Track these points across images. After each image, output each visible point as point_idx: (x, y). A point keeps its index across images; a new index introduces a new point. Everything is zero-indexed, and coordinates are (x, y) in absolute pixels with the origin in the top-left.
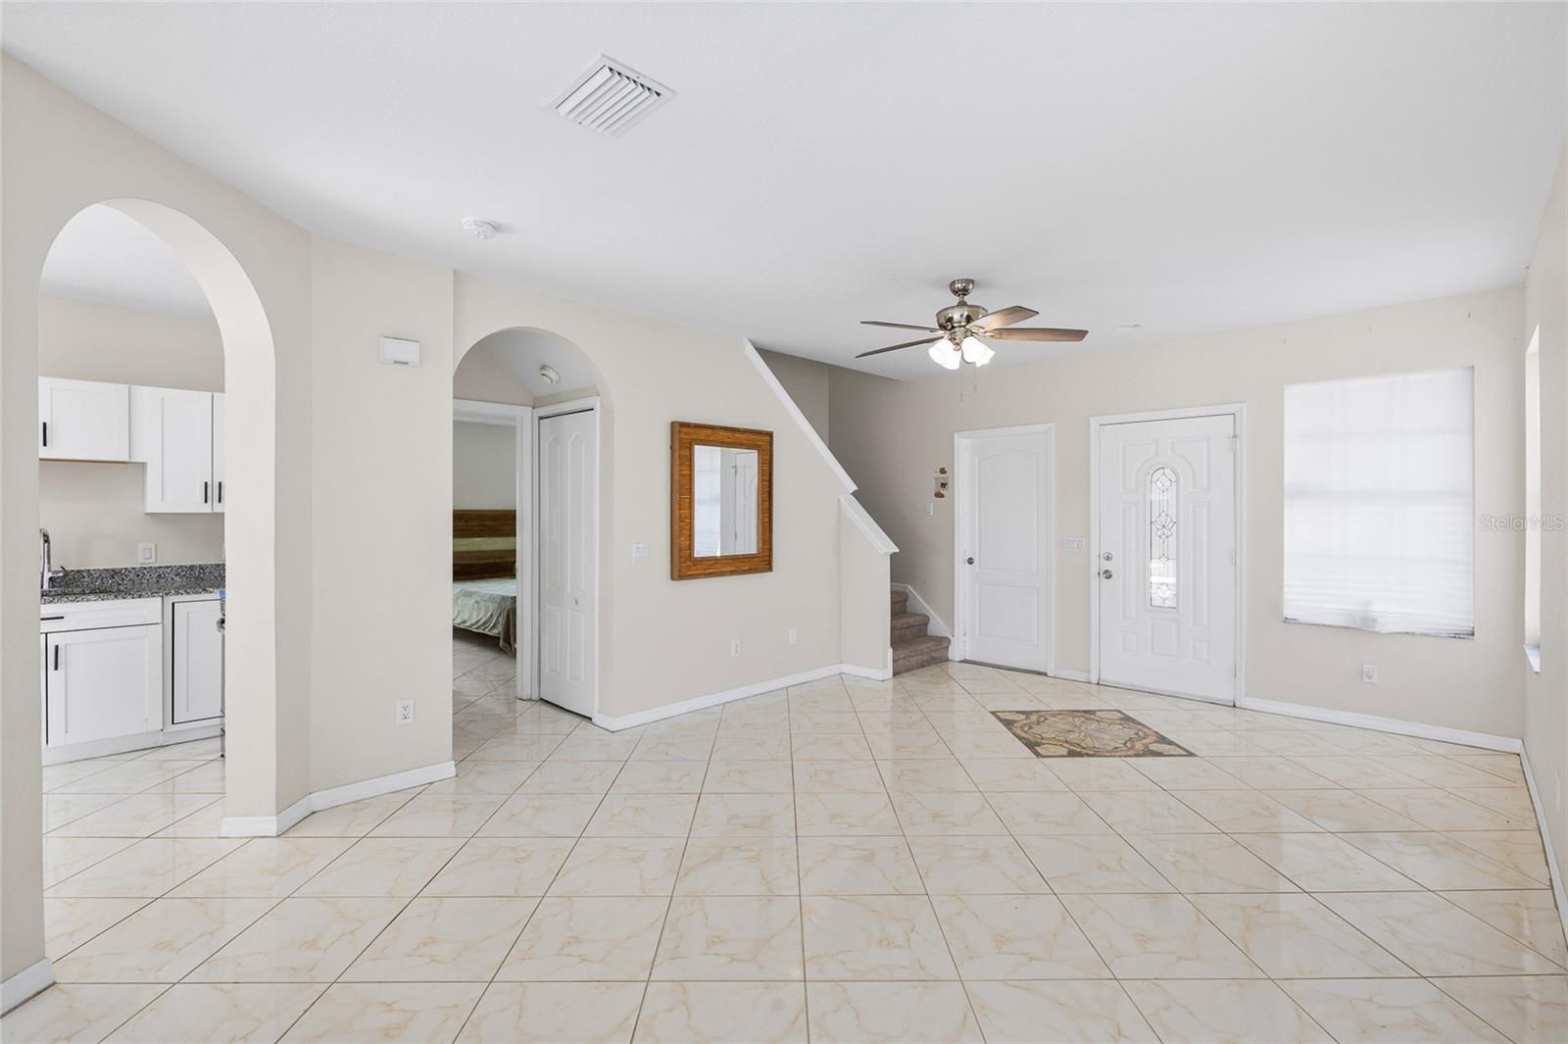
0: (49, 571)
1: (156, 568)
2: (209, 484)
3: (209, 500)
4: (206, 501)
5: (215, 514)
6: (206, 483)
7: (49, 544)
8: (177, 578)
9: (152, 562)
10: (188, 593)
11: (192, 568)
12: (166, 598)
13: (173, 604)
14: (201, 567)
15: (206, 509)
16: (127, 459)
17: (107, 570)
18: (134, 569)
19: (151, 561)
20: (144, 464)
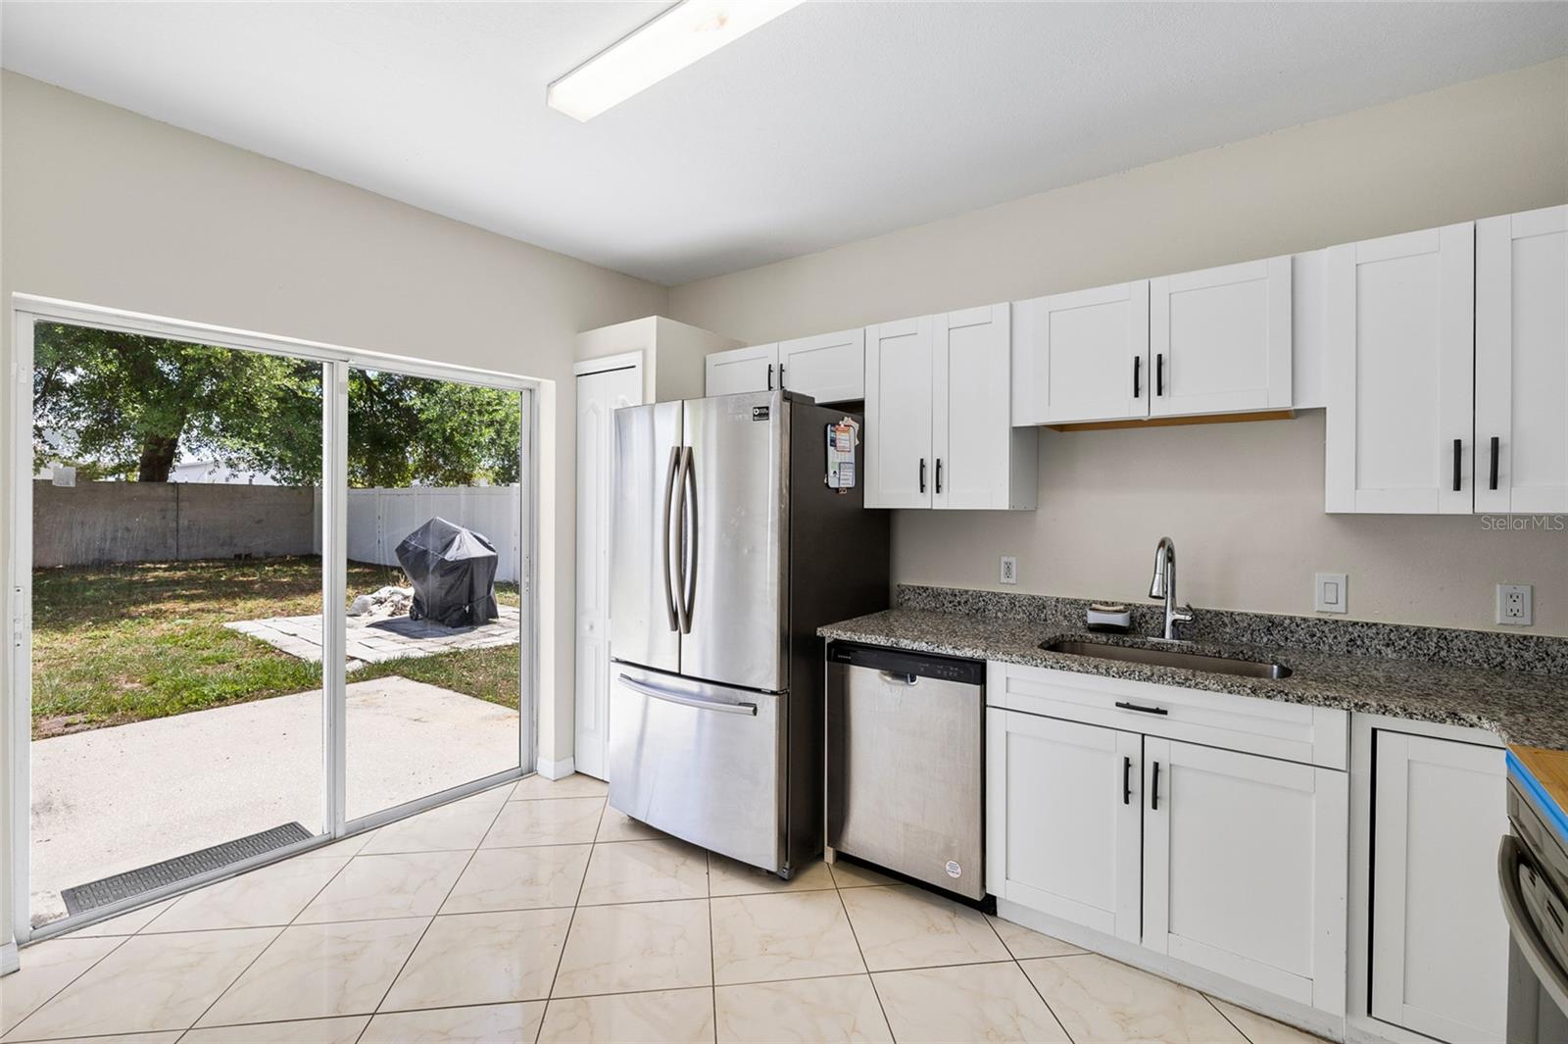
0: (1173, 609)
1: (1346, 624)
2: (1466, 444)
3: (1466, 483)
4: (1457, 487)
5: (1480, 516)
6: (1458, 443)
7: (1173, 565)
8: (1389, 652)
9: (1338, 612)
10: (1411, 716)
11: (1421, 633)
12: (1357, 716)
13: (1374, 731)
14: (1442, 634)
15: (1458, 504)
16: (1283, 403)
17: (1261, 617)
18: (1305, 620)
19: (1334, 608)
20: (1321, 412)
